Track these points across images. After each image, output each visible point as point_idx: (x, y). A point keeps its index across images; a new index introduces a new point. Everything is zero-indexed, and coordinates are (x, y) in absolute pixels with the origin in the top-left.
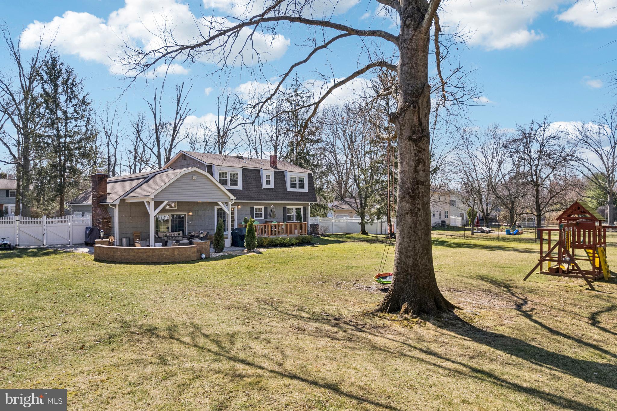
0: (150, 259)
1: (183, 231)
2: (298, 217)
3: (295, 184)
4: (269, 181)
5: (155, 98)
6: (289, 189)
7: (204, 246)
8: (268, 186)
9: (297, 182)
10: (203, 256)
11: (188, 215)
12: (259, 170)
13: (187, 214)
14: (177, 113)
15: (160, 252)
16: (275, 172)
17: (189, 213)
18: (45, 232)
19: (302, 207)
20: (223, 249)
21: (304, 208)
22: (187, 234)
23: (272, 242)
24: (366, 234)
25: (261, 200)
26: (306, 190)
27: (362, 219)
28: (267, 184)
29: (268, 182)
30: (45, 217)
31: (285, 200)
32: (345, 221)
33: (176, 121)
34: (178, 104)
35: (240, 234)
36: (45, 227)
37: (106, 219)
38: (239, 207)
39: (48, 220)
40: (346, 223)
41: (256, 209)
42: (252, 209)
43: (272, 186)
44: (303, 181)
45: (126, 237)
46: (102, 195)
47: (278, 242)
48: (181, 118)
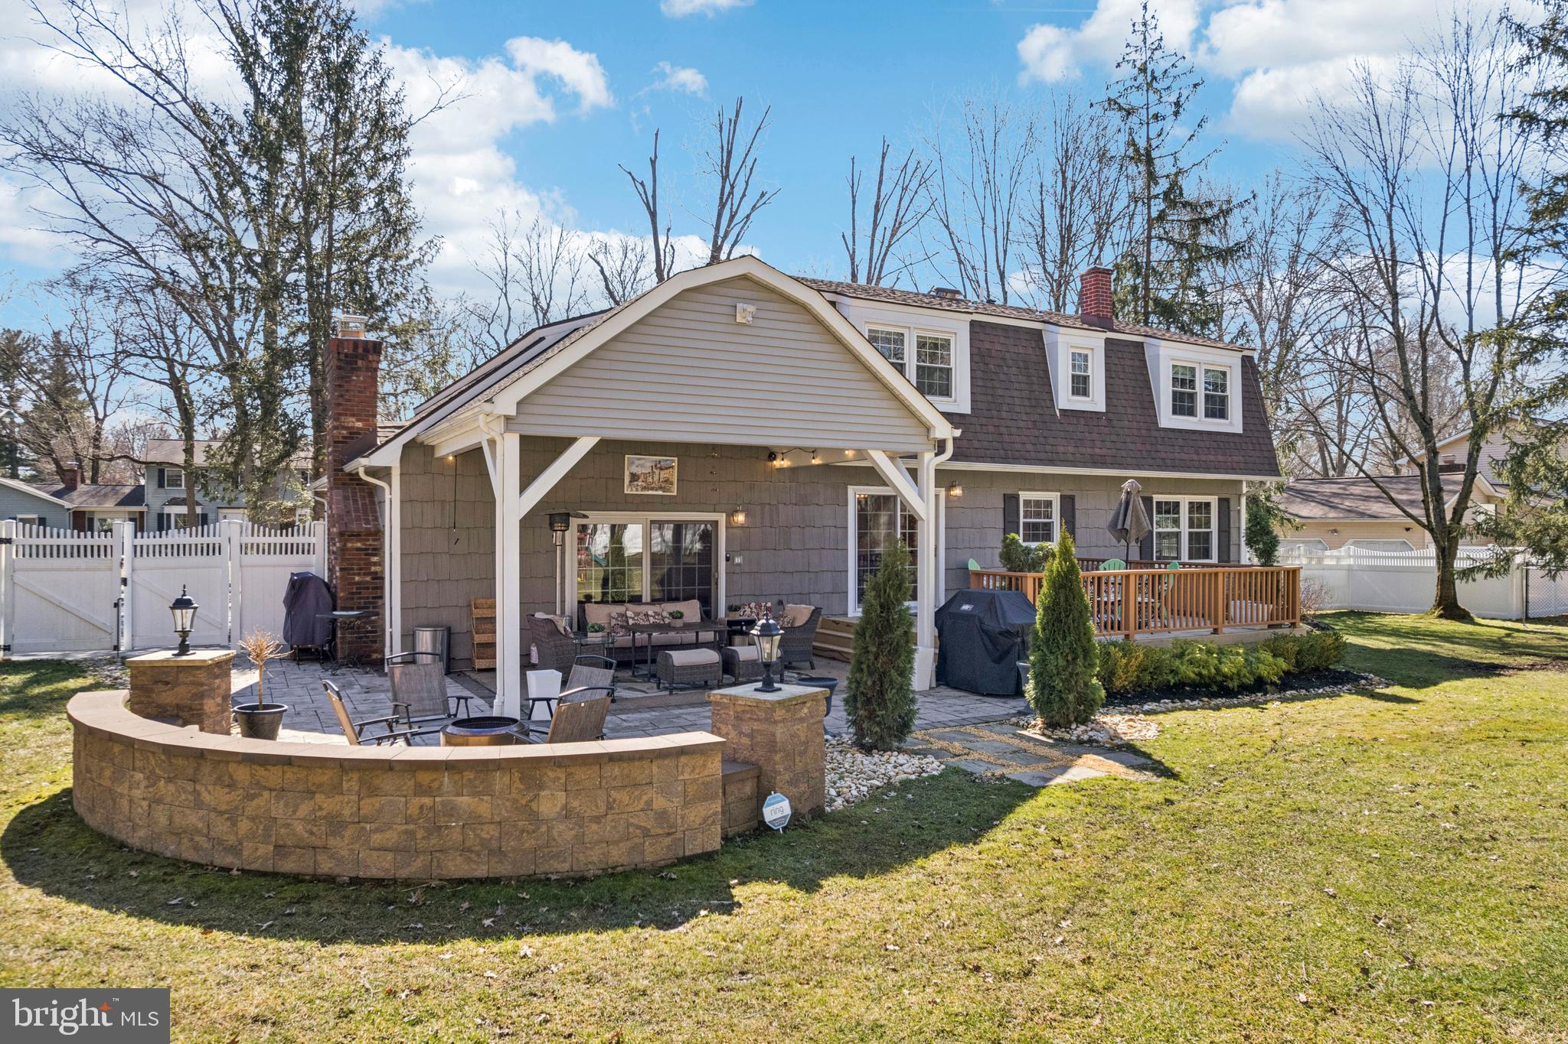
0: (341, 845)
1: (706, 601)
2: (1200, 546)
3: (1192, 397)
4: (1085, 379)
5: (653, 162)
6: (1167, 419)
7: (780, 732)
8: (1080, 404)
9: (1200, 390)
10: (777, 810)
11: (729, 526)
12: (1038, 334)
13: (721, 518)
14: (722, 205)
15: (421, 790)
16: (1108, 341)
17: (731, 514)
18: (125, 593)
19: (1213, 500)
20: (904, 727)
21: (1224, 503)
22: (722, 613)
23: (1158, 669)
24: (1464, 616)
25: (1051, 462)
26: (1234, 423)
27: (1446, 555)
28: (1076, 391)
29: (1080, 386)
30: (128, 528)
31: (1151, 468)
32: (1345, 562)
33: (717, 228)
34: (725, 178)
35: (990, 624)
36: (125, 573)
37: (357, 535)
38: (957, 492)
39: (139, 541)
40: (1350, 569)
41: (1027, 503)
42: (1011, 500)
43: (1096, 401)
44: (1224, 388)
45: (433, 626)
46: (353, 433)
47: (1189, 672)
48: (732, 217)
